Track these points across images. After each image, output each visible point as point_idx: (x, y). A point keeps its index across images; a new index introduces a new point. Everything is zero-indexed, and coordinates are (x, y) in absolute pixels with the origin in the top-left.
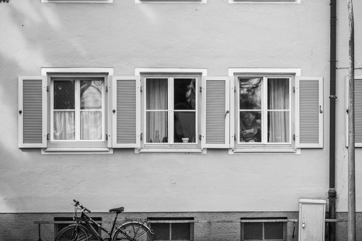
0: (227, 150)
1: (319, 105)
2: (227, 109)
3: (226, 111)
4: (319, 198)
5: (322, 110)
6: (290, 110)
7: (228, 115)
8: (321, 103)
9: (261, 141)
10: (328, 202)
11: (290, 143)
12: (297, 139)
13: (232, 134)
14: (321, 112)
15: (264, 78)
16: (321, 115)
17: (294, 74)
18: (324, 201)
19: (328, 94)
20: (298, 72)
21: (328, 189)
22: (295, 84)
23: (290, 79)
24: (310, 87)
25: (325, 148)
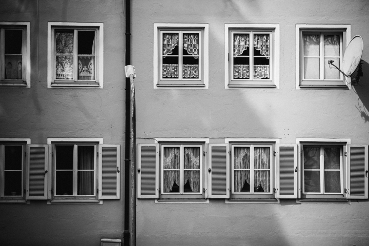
0: (45, 201)
1: (117, 166)
2: (46, 169)
3: (45, 170)
4: (116, 238)
5: (119, 170)
6: (95, 170)
7: (46, 174)
8: (118, 165)
9: (72, 194)
10: (123, 241)
11: (95, 195)
12: (100, 192)
13: (50, 188)
14: (118, 172)
15: (75, 145)
16: (118, 174)
17: (98, 143)
18: (119, 240)
19: (123, 158)
20: (101, 140)
21: (123, 231)
22: (99, 150)
23: (95, 146)
24: (109, 153)
25: (121, 199)
